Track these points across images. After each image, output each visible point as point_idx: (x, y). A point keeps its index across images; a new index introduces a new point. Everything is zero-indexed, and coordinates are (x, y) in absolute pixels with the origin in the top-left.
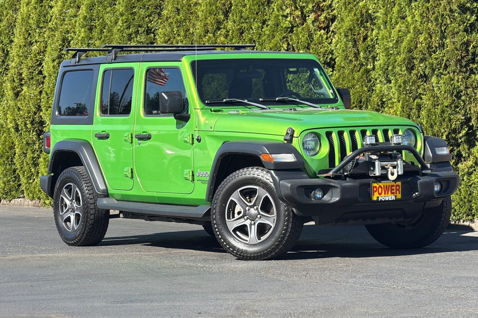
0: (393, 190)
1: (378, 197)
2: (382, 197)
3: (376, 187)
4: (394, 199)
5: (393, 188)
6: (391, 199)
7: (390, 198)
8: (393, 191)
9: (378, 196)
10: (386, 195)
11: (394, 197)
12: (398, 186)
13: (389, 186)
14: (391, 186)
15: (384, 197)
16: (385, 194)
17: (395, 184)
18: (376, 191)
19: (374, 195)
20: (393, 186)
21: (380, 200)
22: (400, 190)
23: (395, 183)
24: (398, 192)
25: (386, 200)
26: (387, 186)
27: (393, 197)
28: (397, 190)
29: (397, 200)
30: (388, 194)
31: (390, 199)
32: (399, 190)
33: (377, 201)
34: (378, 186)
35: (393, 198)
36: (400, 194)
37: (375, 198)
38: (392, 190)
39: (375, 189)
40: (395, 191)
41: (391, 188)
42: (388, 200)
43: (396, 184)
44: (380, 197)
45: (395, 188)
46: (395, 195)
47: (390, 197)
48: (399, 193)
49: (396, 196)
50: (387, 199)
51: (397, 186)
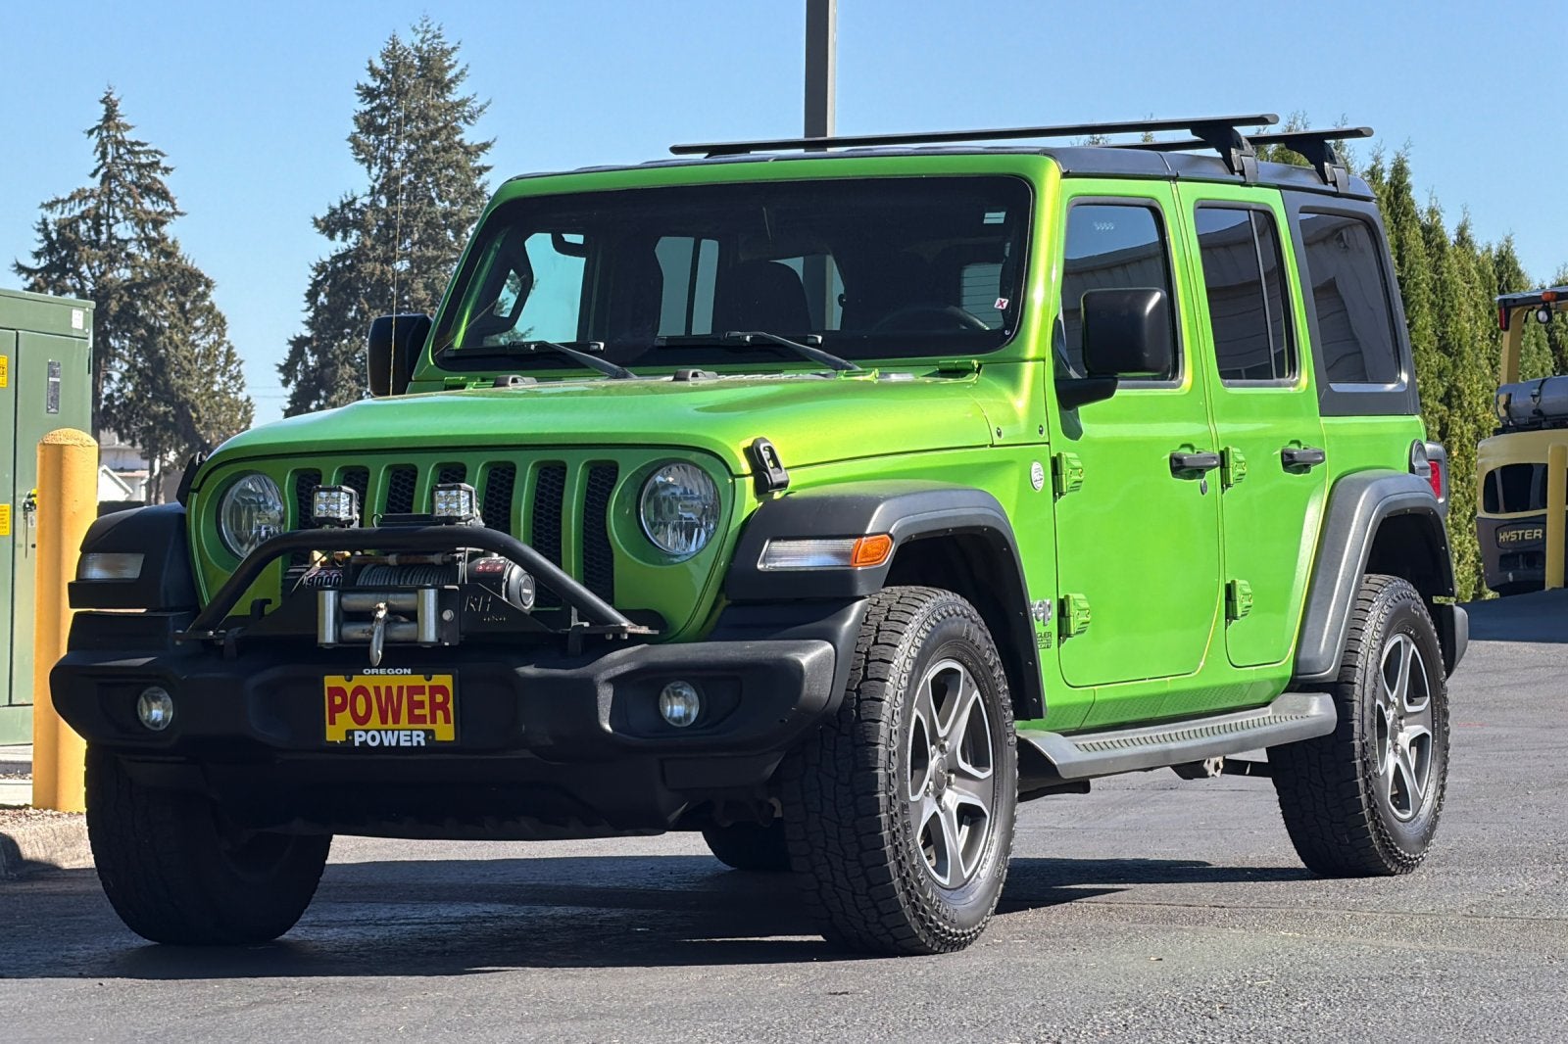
0: (421, 705)
1: (350, 733)
2: (367, 731)
3: (340, 691)
4: (423, 744)
5: (417, 698)
6: (409, 744)
7: (402, 738)
8: (417, 712)
9: (353, 725)
10: (390, 724)
11: (422, 734)
12: (442, 690)
13: (400, 688)
14: (409, 688)
15: (376, 734)
16: (384, 720)
17: (427, 684)
18: (341, 708)
19: (333, 722)
20: (420, 690)
21: (357, 744)
22: (450, 706)
23: (429, 679)
24: (440, 714)
25: (386, 744)
26: (389, 689)
27: (415, 733)
28: (434, 707)
29: (433, 746)
30: (396, 720)
31: (402, 744)
32: (443, 706)
33: (347, 747)
34: (349, 688)
35: (419, 738)
36: (452, 725)
37: (334, 734)
38: (414, 705)
39: (338, 700)
40: (426, 711)
41: (410, 698)
42: (394, 744)
43: (431, 683)
44: (356, 733)
45: (426, 698)
46: (429, 726)
47: (402, 733)
48: (447, 721)
49: (429, 733)
50: (390, 740)
51: (434, 690)
